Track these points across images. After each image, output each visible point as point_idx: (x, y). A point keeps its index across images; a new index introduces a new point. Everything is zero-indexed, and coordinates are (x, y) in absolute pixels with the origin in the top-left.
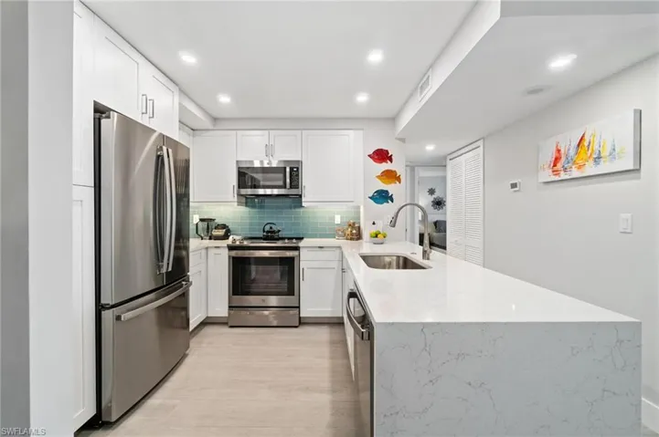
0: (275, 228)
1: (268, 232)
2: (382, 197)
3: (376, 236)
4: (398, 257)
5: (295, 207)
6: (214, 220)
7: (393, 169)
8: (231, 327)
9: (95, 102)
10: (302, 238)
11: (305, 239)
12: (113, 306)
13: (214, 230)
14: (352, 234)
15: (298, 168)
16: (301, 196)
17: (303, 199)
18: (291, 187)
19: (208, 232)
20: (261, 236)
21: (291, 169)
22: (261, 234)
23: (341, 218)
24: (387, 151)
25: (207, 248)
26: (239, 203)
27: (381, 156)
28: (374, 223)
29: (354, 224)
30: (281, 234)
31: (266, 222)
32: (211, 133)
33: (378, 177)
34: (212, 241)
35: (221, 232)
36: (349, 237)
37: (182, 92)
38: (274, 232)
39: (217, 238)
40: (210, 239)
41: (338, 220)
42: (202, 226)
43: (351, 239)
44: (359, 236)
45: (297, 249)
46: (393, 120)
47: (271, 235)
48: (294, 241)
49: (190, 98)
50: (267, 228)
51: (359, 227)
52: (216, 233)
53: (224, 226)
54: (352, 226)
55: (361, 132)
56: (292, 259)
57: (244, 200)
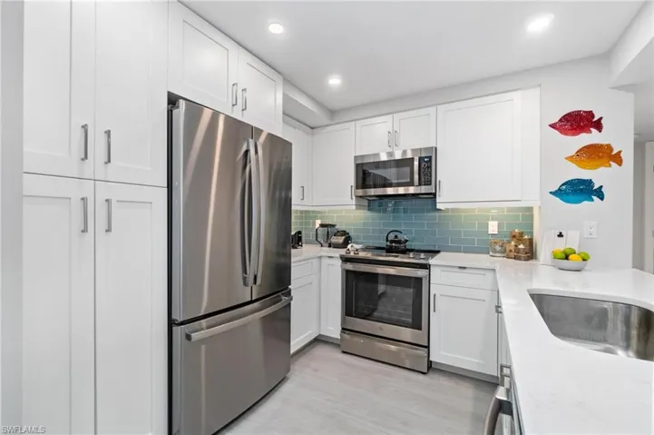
0: (402, 237)
1: (392, 242)
2: (580, 190)
3: (567, 258)
4: (629, 306)
5: (428, 211)
6: (333, 226)
7: (604, 142)
8: (344, 352)
9: (169, 93)
10: (438, 252)
11: (442, 253)
12: (182, 323)
13: (334, 236)
14: (518, 251)
15: (430, 158)
16: (435, 195)
17: (438, 200)
18: (420, 184)
19: (327, 239)
20: (384, 246)
21: (421, 159)
22: (384, 244)
23: (499, 226)
24: (591, 114)
25: (320, 257)
26: (359, 206)
27: (578, 122)
28: (560, 235)
29: (521, 234)
30: (409, 245)
31: (392, 229)
32: (329, 128)
33: (570, 158)
34: (331, 249)
35: (341, 240)
36: (512, 254)
37: (288, 81)
38: (399, 242)
39: (337, 246)
40: (330, 246)
41: (493, 228)
42: (322, 231)
43: (515, 258)
44: (530, 254)
45: (426, 267)
46: (605, 56)
47: (396, 247)
48: (422, 255)
49: (299, 89)
50: (392, 237)
51: (531, 241)
52: (335, 240)
53: (344, 233)
54: (518, 238)
55: (536, 92)
56: (419, 280)
57: (366, 203)
